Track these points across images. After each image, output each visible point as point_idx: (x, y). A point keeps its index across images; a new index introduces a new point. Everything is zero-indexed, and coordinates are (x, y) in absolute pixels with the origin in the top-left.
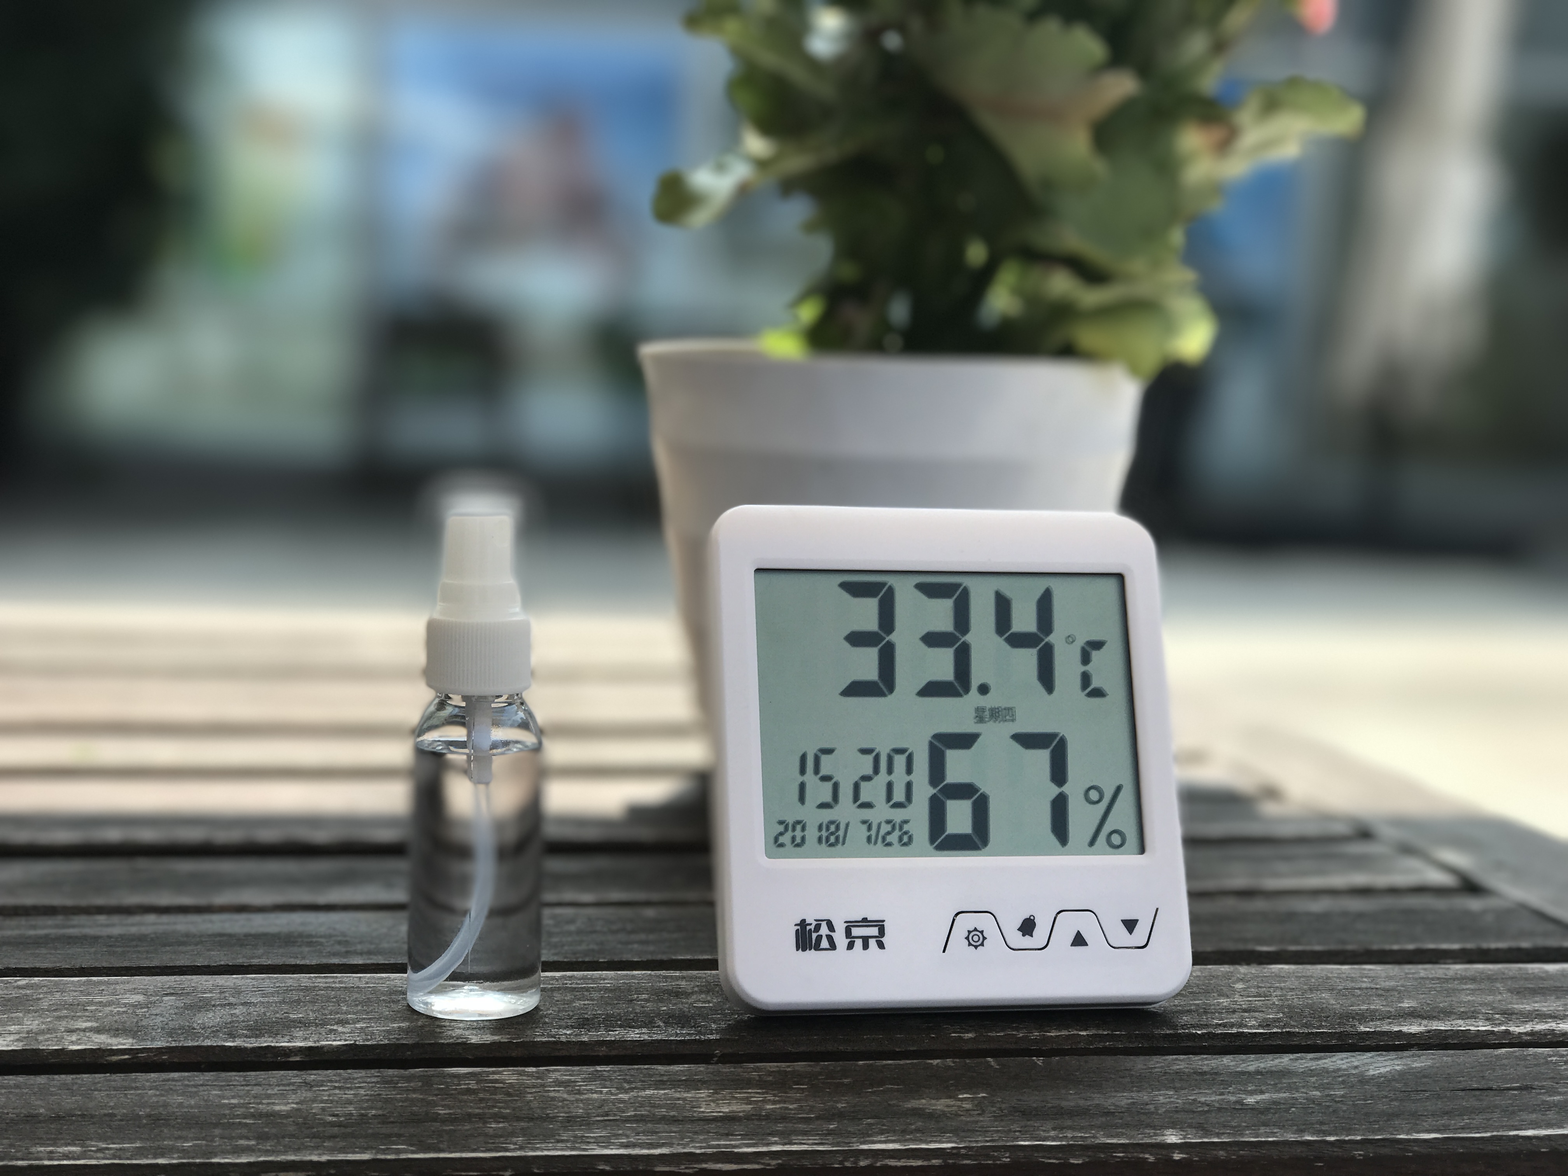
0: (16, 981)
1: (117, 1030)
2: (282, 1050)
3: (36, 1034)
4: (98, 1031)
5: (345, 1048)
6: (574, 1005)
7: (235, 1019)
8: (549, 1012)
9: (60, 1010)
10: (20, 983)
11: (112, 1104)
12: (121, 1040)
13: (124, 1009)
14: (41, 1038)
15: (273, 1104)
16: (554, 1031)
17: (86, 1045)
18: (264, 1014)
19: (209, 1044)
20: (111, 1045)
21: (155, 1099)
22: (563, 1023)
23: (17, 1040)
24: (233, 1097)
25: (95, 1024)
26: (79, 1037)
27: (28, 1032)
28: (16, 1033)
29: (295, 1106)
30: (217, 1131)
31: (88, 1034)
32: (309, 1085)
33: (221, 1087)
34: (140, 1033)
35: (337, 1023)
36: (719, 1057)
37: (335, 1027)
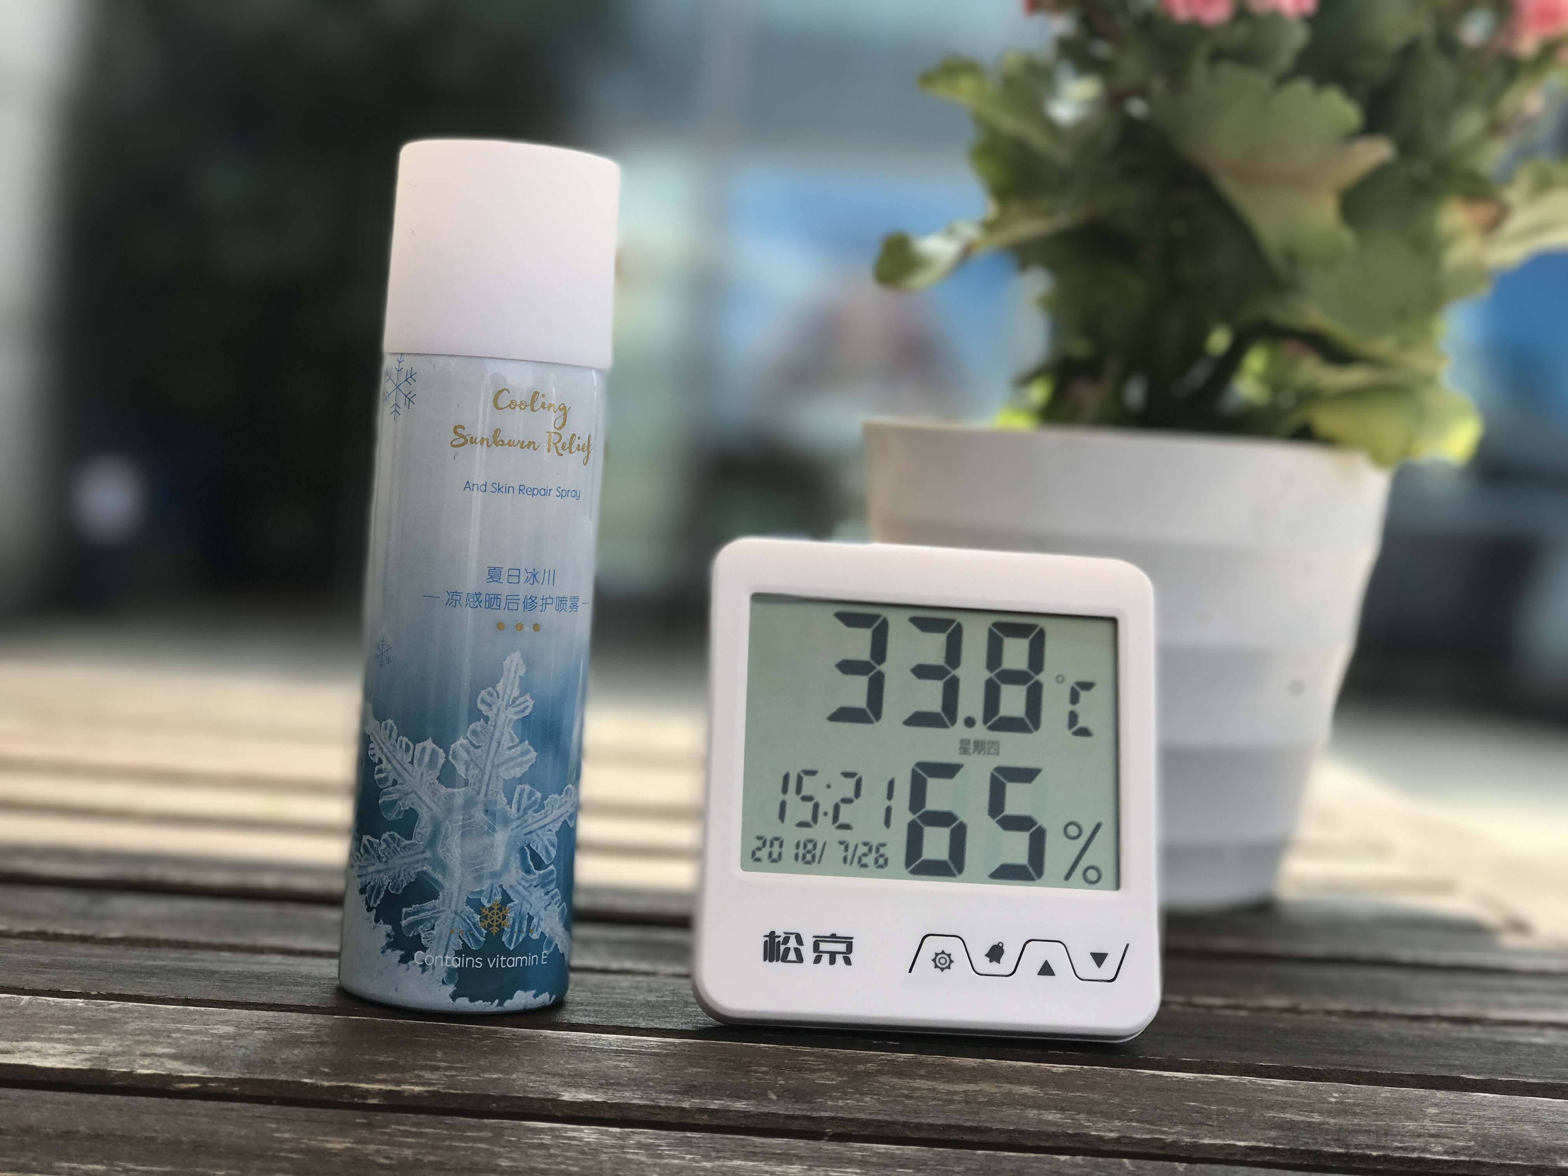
0: (109, 1004)
1: (194, 1058)
2: (360, 1091)
3: (109, 1055)
4: (174, 1057)
5: (426, 1094)
6: (687, 1071)
7: (320, 1057)
8: (656, 1076)
9: (144, 1035)
10: (112, 1007)
11: (158, 1128)
12: (194, 1068)
13: (209, 1039)
14: (111, 1059)
15: (328, 1141)
16: (654, 1095)
17: (156, 1070)
19: (285, 1079)
20: (183, 1072)
21: (204, 1127)
22: (667, 1088)
23: (87, 1060)
24: (288, 1131)
25: (173, 1051)
26: (152, 1062)
27: (101, 1054)
28: (89, 1053)
29: (349, 1145)
30: (258, 1163)
31: (162, 1060)
32: (370, 1126)
33: (277, 1121)
34: (216, 1063)
35: (426, 1070)
36: (830, 1136)
37: (422, 1073)
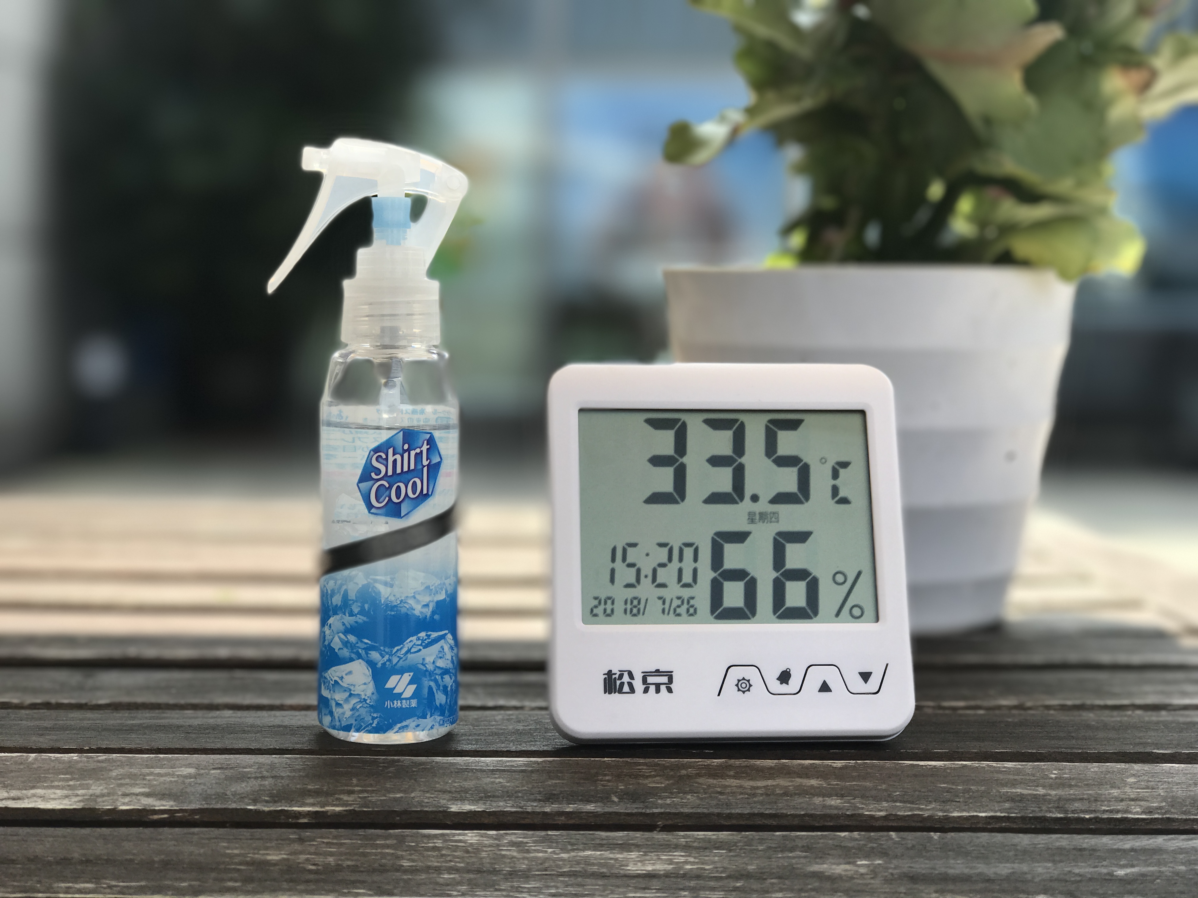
0: (98, 757)
1: (164, 795)
2: (294, 813)
3: (97, 796)
4: (147, 795)
5: (345, 813)
6: (548, 783)
7: (262, 788)
8: (524, 788)
9: (125, 779)
10: (100, 758)
11: (135, 852)
12: (164, 803)
13: (175, 779)
14: (99, 800)
15: (268, 854)
16: (523, 803)
17: (134, 806)
18: (288, 785)
19: (234, 807)
20: (155, 806)
21: (171, 848)
22: (532, 797)
23: (80, 801)
24: (237, 848)
25: (147, 790)
26: (131, 800)
27: (91, 795)
28: (81, 796)
29: (284, 856)
31: (139, 797)
32: (301, 840)
33: (228, 840)
34: (181, 798)
35: (344, 794)
36: (662, 827)
37: (342, 796)
